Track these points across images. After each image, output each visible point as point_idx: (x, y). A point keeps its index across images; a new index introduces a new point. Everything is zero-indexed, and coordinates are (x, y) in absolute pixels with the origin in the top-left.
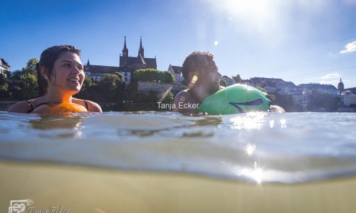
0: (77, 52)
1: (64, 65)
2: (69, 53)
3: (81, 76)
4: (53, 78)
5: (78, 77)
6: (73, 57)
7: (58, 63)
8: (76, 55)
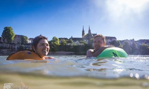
0: (46, 39)
1: (41, 45)
2: (43, 40)
3: (48, 49)
4: (37, 50)
5: (46, 49)
6: (44, 41)
7: (39, 44)
8: (46, 40)
